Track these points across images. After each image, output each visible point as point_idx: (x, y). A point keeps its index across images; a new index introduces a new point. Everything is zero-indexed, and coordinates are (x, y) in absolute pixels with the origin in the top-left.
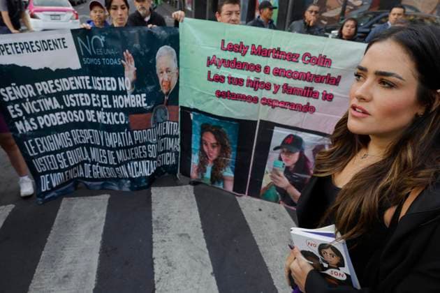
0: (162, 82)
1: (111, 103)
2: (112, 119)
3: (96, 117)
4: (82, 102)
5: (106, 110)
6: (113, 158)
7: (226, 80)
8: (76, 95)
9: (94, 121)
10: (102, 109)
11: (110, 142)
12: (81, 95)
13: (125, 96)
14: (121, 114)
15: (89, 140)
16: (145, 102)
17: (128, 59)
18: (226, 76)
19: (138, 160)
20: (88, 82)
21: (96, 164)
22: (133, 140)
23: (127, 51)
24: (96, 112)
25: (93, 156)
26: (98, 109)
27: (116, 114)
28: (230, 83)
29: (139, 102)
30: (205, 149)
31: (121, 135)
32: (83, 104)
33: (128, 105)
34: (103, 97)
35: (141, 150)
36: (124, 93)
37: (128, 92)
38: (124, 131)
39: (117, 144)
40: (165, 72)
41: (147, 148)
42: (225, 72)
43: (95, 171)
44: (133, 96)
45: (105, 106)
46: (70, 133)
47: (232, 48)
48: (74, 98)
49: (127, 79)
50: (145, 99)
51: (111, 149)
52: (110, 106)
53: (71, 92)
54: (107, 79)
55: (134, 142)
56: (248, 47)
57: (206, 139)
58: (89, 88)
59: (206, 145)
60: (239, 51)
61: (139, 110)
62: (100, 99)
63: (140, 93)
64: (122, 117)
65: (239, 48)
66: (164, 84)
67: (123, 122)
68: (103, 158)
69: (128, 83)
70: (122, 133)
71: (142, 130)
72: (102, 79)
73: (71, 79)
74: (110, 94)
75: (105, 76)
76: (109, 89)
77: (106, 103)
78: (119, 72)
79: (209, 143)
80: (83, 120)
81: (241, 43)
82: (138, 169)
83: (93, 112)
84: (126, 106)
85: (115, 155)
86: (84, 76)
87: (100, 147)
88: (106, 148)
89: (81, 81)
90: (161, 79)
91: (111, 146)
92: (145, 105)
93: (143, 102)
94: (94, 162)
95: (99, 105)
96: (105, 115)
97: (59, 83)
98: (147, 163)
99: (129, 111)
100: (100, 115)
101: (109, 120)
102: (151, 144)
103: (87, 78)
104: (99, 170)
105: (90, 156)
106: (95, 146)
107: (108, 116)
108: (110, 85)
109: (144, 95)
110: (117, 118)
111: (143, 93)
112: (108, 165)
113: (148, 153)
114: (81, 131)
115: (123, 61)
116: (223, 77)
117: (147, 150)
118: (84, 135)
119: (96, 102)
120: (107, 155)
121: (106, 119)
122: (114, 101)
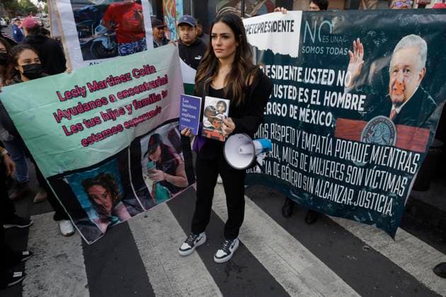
0: (394, 84)
1: (322, 99)
2: (317, 118)
3: (297, 115)
4: (289, 94)
5: (314, 107)
6: (305, 163)
7: (84, 125)
8: (286, 87)
9: (295, 118)
10: (309, 106)
11: (307, 145)
12: (290, 87)
13: (340, 94)
14: (330, 114)
15: (284, 138)
16: (362, 106)
17: (357, 49)
18: (81, 122)
19: (332, 180)
20: (300, 74)
21: (286, 166)
22: (333, 151)
23: (358, 39)
24: (299, 108)
25: (285, 156)
26: (303, 105)
27: (323, 113)
28: (89, 126)
29: (354, 104)
30: (98, 202)
31: (321, 139)
32: (290, 97)
33: (340, 105)
34: (314, 91)
35: (339, 169)
36: (340, 89)
37: (345, 90)
38: (326, 136)
39: (314, 148)
40: (401, 71)
41: (346, 168)
42: (77, 119)
43: (284, 171)
44: (349, 95)
45: (313, 102)
46: (269, 126)
47: (69, 95)
48: (283, 90)
49: (349, 73)
50: (363, 102)
51: (306, 152)
52: (319, 103)
53: (282, 82)
54: (326, 71)
55: (333, 154)
56: (84, 87)
57: (95, 193)
58: (299, 80)
59: (98, 198)
60: (79, 95)
61: (352, 114)
62: (309, 94)
63: (359, 94)
64: (329, 117)
65: (77, 91)
66: (395, 87)
67: (328, 125)
68: (295, 161)
69: (348, 78)
70: (324, 138)
71: (347, 141)
72: (320, 70)
73: (286, 67)
74: (323, 89)
75: (323, 68)
76: (323, 83)
77: (315, 99)
78: (342, 64)
79: (100, 196)
80: (284, 115)
81: (76, 86)
82: (327, 190)
83: (296, 107)
84: (338, 106)
85: (308, 160)
86: (298, 66)
87: (294, 147)
88: (300, 150)
89: (294, 72)
90: (392, 80)
91: (307, 149)
92: (361, 109)
93: (360, 105)
94: (285, 163)
95: (306, 101)
96: (310, 113)
97: (275, 69)
98: (340, 189)
99: (339, 112)
100: (304, 113)
101: (313, 118)
102: (354, 165)
103: (301, 69)
104: (288, 172)
105: (281, 156)
106: (289, 145)
107: (314, 114)
108: (326, 79)
109: (363, 97)
110: (323, 119)
111: (364, 94)
112: (298, 170)
113: (346, 176)
114: (279, 126)
115: (349, 51)
116: (80, 125)
117: (345, 172)
118: (280, 132)
119: (303, 97)
120: (299, 158)
121: (309, 118)
122: (326, 98)
